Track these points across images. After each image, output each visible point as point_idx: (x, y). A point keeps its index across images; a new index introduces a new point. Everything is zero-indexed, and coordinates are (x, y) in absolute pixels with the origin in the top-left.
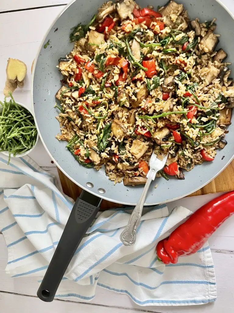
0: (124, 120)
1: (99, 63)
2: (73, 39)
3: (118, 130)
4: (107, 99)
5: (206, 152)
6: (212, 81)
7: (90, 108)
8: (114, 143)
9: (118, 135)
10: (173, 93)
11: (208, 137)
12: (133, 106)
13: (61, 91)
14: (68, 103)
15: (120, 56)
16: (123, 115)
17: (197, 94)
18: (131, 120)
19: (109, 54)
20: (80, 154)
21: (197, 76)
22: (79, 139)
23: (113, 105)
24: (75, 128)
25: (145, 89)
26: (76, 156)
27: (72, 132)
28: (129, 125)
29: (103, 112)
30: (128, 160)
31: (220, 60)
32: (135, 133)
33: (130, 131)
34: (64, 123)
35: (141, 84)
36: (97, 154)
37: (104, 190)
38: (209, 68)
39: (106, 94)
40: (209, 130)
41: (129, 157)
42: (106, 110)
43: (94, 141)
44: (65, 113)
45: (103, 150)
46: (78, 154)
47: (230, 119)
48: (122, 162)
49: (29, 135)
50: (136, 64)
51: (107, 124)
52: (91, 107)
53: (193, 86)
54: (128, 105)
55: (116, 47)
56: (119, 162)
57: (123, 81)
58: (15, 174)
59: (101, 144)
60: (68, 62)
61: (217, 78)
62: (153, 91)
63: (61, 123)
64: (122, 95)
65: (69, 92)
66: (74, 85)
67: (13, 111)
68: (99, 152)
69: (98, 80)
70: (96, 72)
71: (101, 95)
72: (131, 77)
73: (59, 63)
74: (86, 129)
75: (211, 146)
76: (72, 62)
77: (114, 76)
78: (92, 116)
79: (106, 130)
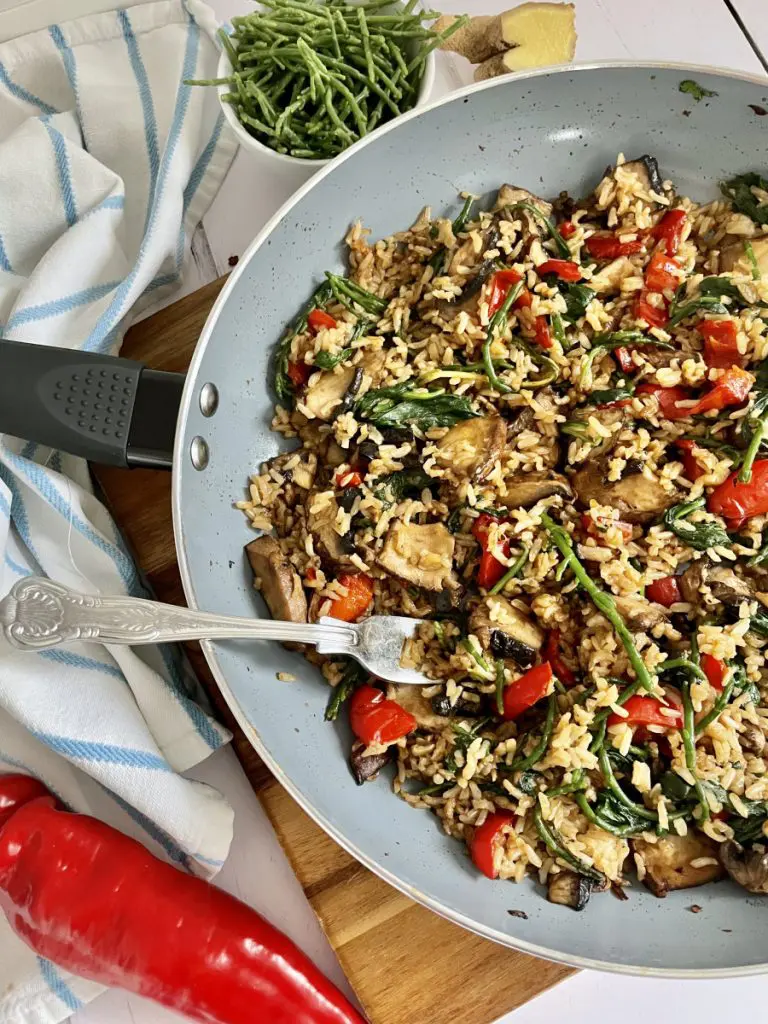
0: (510, 459)
1: (699, 294)
2: (737, 189)
3: (473, 445)
4: (566, 372)
5: (507, 835)
7: (514, 320)
8: (406, 449)
9: (450, 449)
10: (690, 617)
11: (571, 818)
12: (581, 476)
13: (532, 201)
14: (501, 231)
16: (529, 450)
17: (728, 712)
18: (527, 484)
19: (743, 327)
20: (317, 332)
22: (372, 317)
23: (554, 403)
24: (409, 289)
25: (664, 503)
26: (307, 320)
27: (387, 285)
28: (501, 484)
29: (512, 374)
30: (360, 524)
32: (476, 519)
33: (479, 498)
34: (416, 243)
35: (674, 482)
36: (343, 399)
37: (205, 460)
39: (586, 361)
40: (607, 811)
41: (374, 525)
42: (524, 380)
43: (386, 373)
44: (455, 234)
45: (363, 415)
46: (316, 327)
47: (678, 888)
48: (345, 500)
50: (754, 431)
51: (473, 402)
52: (518, 320)
53: (747, 684)
54: (579, 453)
56: (341, 493)
57: (661, 408)
59: (386, 402)
60: (652, 192)
62: (669, 534)
64: (611, 417)
65: (539, 227)
66: (569, 243)
68: (353, 403)
69: (626, 317)
70: (655, 299)
71: (577, 345)
72: (686, 433)
73: (635, 162)
74: (420, 333)
75: (541, 847)
76: (657, 206)
77: (669, 366)
78: (488, 330)
79: (446, 404)
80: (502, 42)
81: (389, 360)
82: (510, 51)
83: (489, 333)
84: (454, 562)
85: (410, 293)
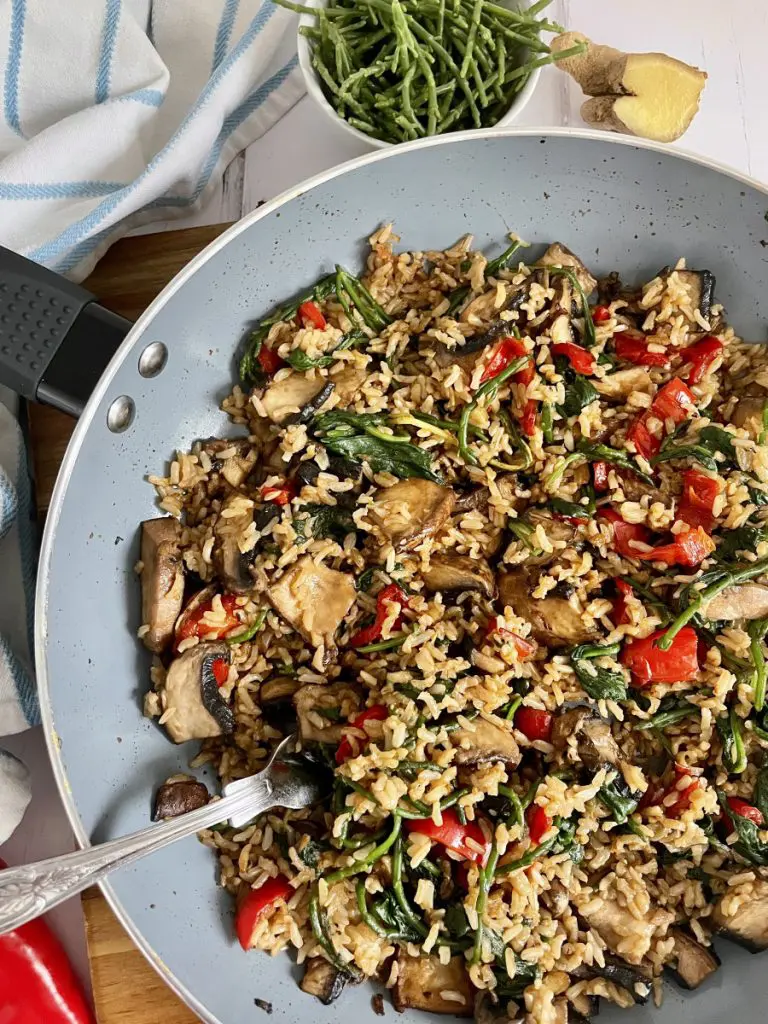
0: (447, 534)
1: (696, 440)
3: (410, 511)
4: (539, 466)
5: (277, 909)
6: (597, 929)
7: (508, 391)
8: (348, 485)
9: (386, 507)
10: (547, 759)
12: (509, 579)
13: (578, 272)
14: (531, 294)
15: (718, 532)
16: (470, 532)
17: (540, 866)
18: (451, 568)
19: (727, 489)
20: (303, 327)
21: (614, 860)
22: (369, 332)
23: (513, 493)
24: (418, 316)
25: (579, 636)
26: (295, 310)
27: (399, 301)
28: (426, 558)
29: (484, 448)
30: (267, 546)
31: (676, 960)
32: (386, 586)
33: (398, 566)
34: (444, 269)
35: (598, 621)
36: (302, 408)
37: (122, 426)
38: (650, 916)
39: (562, 463)
40: (382, 912)
41: (279, 555)
42: (495, 458)
43: (358, 397)
44: (485, 277)
45: (317, 433)
46: (304, 320)
47: (418, 1009)
48: (261, 517)
49: (397, 108)
50: (692, 601)
51: (435, 461)
52: (511, 394)
53: (572, 843)
54: (515, 556)
55: (753, 518)
56: (261, 507)
57: (615, 539)
58: (214, 34)
59: (345, 429)
60: (697, 312)
61: (606, 953)
62: (569, 670)
63: (442, 257)
64: (560, 532)
65: (574, 302)
66: (598, 330)
67: (503, 52)
68: (311, 416)
69: (620, 432)
71: (560, 443)
72: (630, 575)
73: (694, 272)
74: (411, 367)
75: (307, 928)
76: (697, 328)
77: (639, 501)
78: (475, 395)
79: (406, 454)
80: (620, 85)
81: (368, 384)
82: (625, 97)
83: (475, 398)
84: (343, 622)
85: (416, 321)
